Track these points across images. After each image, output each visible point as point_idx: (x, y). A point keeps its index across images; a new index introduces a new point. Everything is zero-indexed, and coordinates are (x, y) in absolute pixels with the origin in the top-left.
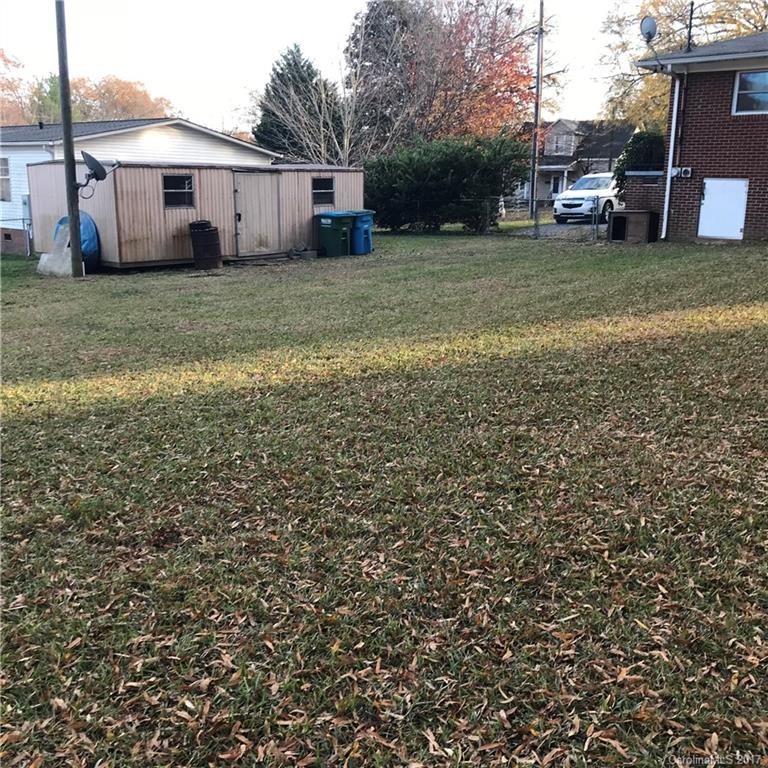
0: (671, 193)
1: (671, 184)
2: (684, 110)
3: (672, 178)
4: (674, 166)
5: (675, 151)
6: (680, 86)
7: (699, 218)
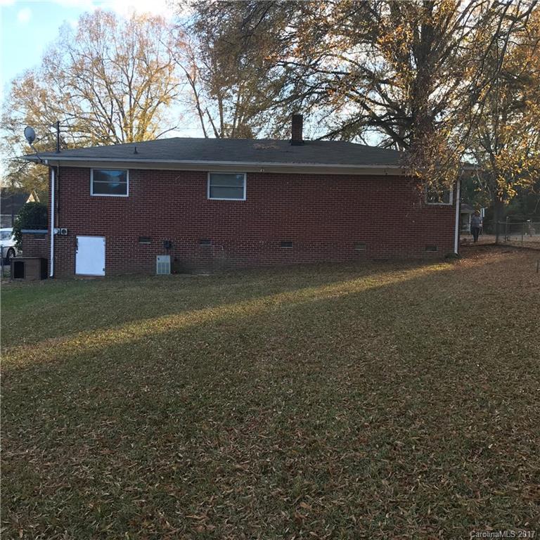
0: (54, 246)
1: (54, 240)
2: (59, 191)
3: (54, 235)
4: (55, 227)
5: (55, 217)
6: (55, 174)
7: (75, 262)
